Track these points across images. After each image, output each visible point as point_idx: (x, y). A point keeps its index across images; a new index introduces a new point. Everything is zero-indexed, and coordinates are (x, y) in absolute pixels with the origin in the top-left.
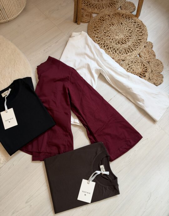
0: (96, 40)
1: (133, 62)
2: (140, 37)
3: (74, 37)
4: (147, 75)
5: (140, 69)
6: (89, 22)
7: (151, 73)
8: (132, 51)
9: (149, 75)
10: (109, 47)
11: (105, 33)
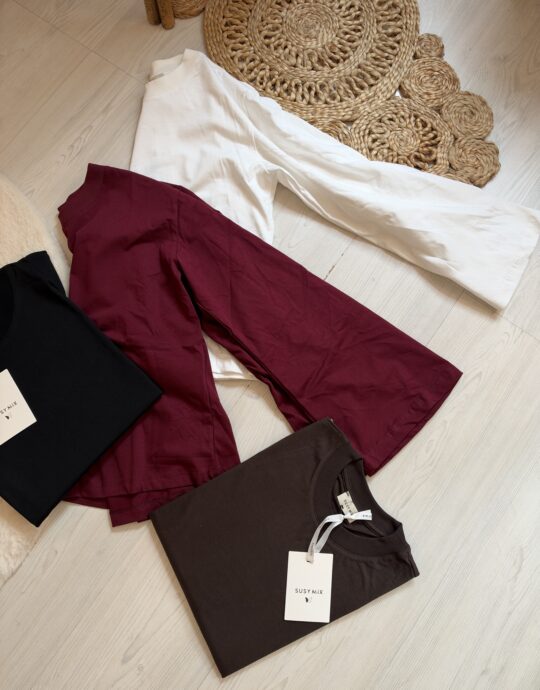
0: (242, 71)
1: (385, 119)
2: (392, 23)
3: (161, 78)
4: (440, 155)
5: (411, 140)
6: (204, 9)
7: (454, 145)
8: (372, 81)
9: (448, 154)
10: (290, 85)
11: (266, 37)
